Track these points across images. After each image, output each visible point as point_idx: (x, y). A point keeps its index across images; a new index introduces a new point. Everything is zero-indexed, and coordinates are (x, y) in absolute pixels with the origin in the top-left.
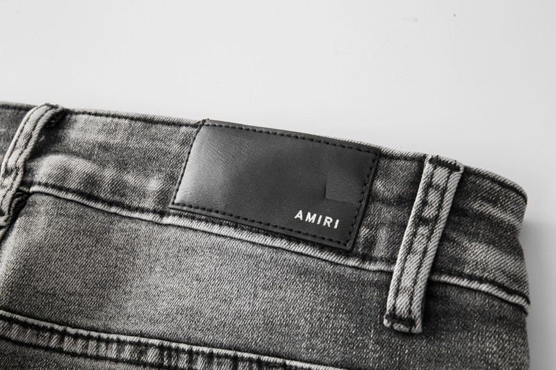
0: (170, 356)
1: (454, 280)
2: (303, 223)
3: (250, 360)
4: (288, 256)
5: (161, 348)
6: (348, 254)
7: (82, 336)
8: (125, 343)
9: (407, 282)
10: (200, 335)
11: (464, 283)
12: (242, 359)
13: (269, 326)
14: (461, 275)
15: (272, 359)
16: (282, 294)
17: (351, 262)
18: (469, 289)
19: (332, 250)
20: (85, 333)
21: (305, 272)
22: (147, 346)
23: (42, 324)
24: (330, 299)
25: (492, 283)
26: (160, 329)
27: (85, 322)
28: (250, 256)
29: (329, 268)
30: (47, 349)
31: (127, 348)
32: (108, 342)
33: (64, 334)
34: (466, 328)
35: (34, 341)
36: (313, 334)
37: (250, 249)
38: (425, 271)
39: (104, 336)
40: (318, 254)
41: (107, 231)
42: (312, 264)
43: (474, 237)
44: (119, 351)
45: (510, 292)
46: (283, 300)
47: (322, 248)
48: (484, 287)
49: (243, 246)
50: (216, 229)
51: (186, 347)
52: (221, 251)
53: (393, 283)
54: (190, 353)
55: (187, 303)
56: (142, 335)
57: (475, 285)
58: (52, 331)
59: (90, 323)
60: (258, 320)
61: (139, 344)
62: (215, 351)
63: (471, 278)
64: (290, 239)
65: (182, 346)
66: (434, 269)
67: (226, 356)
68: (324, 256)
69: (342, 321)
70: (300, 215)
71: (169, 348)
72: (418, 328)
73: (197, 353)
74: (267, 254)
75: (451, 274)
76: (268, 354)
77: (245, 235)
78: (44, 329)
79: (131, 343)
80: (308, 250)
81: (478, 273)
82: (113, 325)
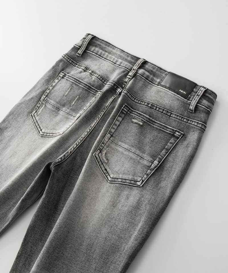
0: (153, 106)
1: (199, 105)
2: (180, 92)
3: (166, 111)
4: (176, 96)
5: (152, 105)
6: (186, 99)
7: (138, 100)
8: (146, 102)
9: (193, 104)
10: (158, 105)
11: (201, 106)
12: (165, 110)
13: (170, 106)
14: (201, 104)
15: (169, 111)
16: (174, 102)
17: (186, 100)
18: (201, 107)
19: (183, 97)
20: (139, 100)
21: (178, 100)
22: (149, 104)
23: (133, 96)
24: (181, 105)
25: (205, 106)
26: (152, 102)
27: (139, 98)
28: (170, 95)
29: (182, 100)
30: (132, 100)
31: (146, 103)
32: (143, 102)
33: (135, 99)
34: (200, 113)
35: (131, 97)
36: (177, 109)
37: (171, 94)
38: (196, 103)
39: (142, 101)
40: (181, 97)
41: (148, 86)
42: (180, 99)
43: (205, 99)
44: (144, 103)
45: (208, 108)
46: (174, 103)
47: (182, 96)
48: (204, 107)
49: (170, 93)
50: (166, 89)
51: (156, 106)
52: (166, 93)
53: (191, 104)
54: (156, 107)
55: (158, 99)
56: (149, 102)
57: (202, 106)
58: (134, 98)
59: (140, 98)
60: (169, 105)
61: (148, 103)
62: (161, 108)
63: (202, 105)
64: (177, 94)
65: (155, 105)
66: (197, 103)
67: (162, 109)
68: (182, 98)
69: (182, 108)
70: (180, 90)
71: (153, 105)
72: (193, 112)
73: (158, 107)
74: (173, 95)
75: (199, 104)
76: (169, 110)
77: (170, 92)
78: (133, 97)
79: (147, 103)
80: (180, 96)
81: (203, 105)
82: (144, 100)
